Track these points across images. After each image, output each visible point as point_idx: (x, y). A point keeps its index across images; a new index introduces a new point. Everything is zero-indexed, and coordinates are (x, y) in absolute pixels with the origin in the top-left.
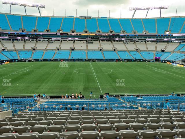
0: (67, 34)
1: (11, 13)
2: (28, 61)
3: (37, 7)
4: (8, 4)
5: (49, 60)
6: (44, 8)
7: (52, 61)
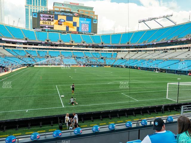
0: (177, 40)
1: (151, 29)
2: (121, 67)
3: (164, 17)
4: (142, 21)
5: (133, 67)
6: (172, 16)
7: (134, 68)
